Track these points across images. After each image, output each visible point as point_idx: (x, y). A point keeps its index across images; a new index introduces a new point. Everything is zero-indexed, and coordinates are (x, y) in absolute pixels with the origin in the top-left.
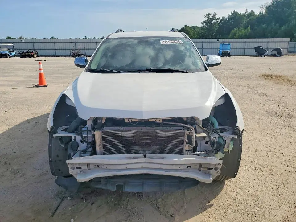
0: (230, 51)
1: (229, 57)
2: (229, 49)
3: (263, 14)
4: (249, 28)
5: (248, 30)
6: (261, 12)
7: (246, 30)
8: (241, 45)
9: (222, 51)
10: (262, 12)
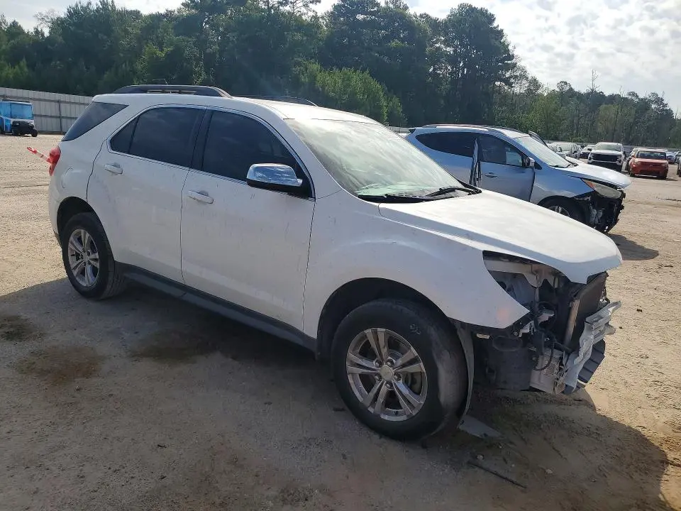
0: (32, 122)
1: (33, 136)
2: (30, 116)
3: (43, 35)
4: (23, 63)
5: (21, 68)
6: (37, 30)
7: (17, 67)
8: (51, 109)
9: (12, 120)
10: (39, 29)
